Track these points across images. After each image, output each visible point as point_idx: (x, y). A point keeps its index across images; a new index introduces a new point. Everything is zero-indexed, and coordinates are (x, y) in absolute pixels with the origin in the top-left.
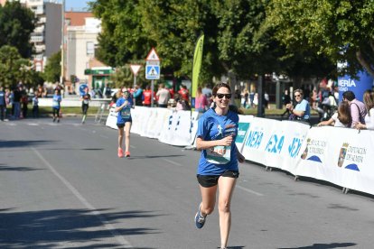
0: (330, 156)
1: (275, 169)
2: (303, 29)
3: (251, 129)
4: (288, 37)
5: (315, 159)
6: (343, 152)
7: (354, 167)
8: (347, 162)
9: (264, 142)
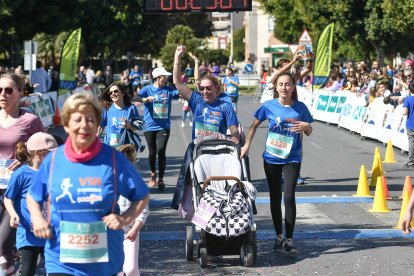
0: (378, 121)
1: (356, 133)
2: (408, 16)
3: (347, 102)
4: (399, 23)
5: (372, 122)
6: (386, 117)
7: (389, 127)
8: (386, 125)
9: (352, 111)
